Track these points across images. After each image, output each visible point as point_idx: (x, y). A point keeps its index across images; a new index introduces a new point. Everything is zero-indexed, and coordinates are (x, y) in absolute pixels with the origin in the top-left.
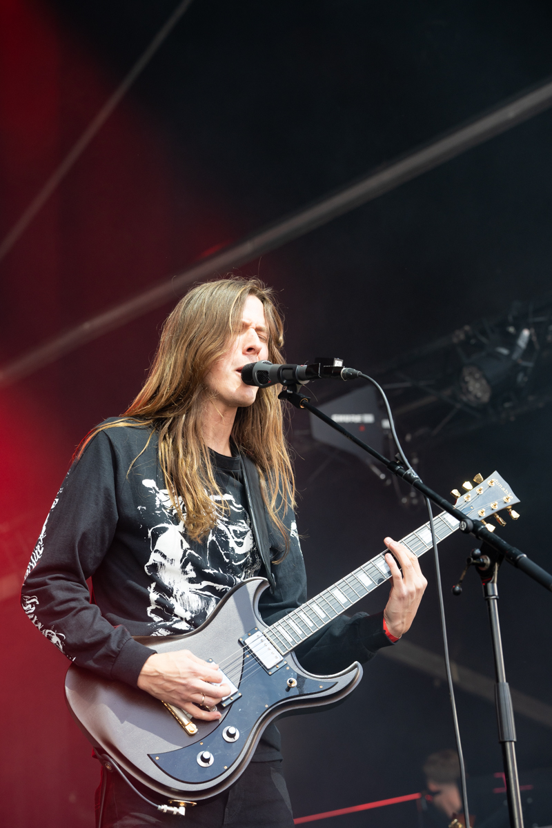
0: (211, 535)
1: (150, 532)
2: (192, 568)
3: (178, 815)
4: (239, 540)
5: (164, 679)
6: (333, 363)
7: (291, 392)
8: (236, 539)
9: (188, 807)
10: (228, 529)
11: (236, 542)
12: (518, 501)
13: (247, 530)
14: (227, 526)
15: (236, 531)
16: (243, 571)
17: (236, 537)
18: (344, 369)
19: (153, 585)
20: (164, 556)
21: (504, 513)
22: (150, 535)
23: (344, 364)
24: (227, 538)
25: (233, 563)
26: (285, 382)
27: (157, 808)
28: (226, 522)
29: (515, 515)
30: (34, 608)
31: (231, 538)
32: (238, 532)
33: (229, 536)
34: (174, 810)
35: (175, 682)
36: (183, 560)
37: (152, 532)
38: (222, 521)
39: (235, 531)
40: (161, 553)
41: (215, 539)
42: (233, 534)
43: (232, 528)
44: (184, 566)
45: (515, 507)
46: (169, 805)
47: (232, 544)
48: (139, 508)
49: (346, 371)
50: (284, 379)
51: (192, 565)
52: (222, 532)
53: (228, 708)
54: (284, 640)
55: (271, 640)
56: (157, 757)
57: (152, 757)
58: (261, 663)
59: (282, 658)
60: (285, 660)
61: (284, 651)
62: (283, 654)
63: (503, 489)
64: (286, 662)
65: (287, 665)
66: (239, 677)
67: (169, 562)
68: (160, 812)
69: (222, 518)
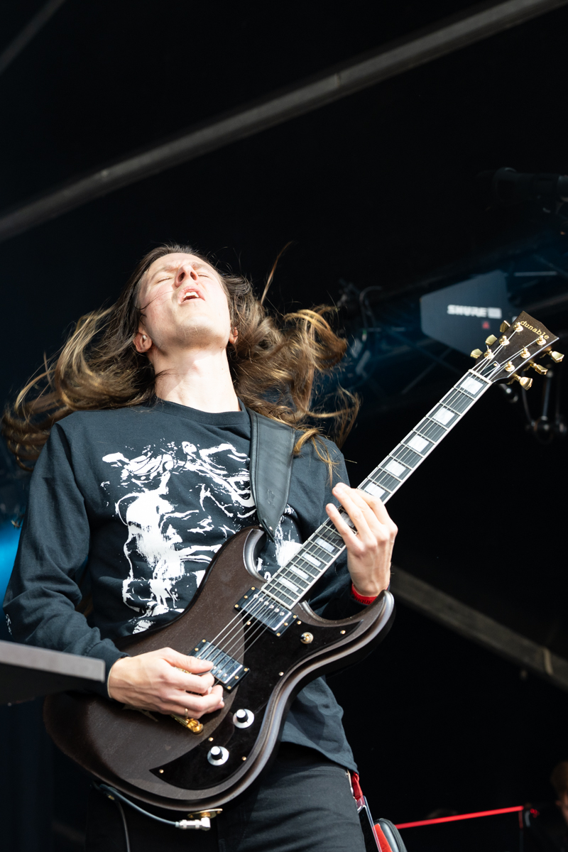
0: (203, 490)
2: (175, 531)
3: (201, 831)
4: (244, 492)
8: (240, 492)
10: (228, 483)
11: (240, 495)
12: (555, 338)
14: (225, 480)
15: (239, 482)
17: (240, 489)
20: (138, 526)
22: (117, 509)
24: (227, 492)
25: (239, 516)
27: (174, 826)
28: (224, 476)
29: (557, 356)
31: (233, 492)
32: (242, 483)
33: (231, 490)
34: (196, 824)
36: (162, 524)
37: (120, 505)
38: (219, 475)
39: (237, 483)
40: (134, 524)
41: (208, 494)
42: (235, 487)
43: (232, 480)
44: (164, 530)
47: (235, 497)
53: (236, 690)
54: (288, 591)
55: (272, 595)
56: (162, 771)
57: (155, 771)
58: (265, 626)
59: (290, 613)
60: (293, 614)
61: (290, 605)
62: (290, 607)
63: (535, 330)
64: (295, 617)
65: (297, 620)
66: (241, 649)
67: (146, 530)
68: (180, 830)
69: (218, 472)
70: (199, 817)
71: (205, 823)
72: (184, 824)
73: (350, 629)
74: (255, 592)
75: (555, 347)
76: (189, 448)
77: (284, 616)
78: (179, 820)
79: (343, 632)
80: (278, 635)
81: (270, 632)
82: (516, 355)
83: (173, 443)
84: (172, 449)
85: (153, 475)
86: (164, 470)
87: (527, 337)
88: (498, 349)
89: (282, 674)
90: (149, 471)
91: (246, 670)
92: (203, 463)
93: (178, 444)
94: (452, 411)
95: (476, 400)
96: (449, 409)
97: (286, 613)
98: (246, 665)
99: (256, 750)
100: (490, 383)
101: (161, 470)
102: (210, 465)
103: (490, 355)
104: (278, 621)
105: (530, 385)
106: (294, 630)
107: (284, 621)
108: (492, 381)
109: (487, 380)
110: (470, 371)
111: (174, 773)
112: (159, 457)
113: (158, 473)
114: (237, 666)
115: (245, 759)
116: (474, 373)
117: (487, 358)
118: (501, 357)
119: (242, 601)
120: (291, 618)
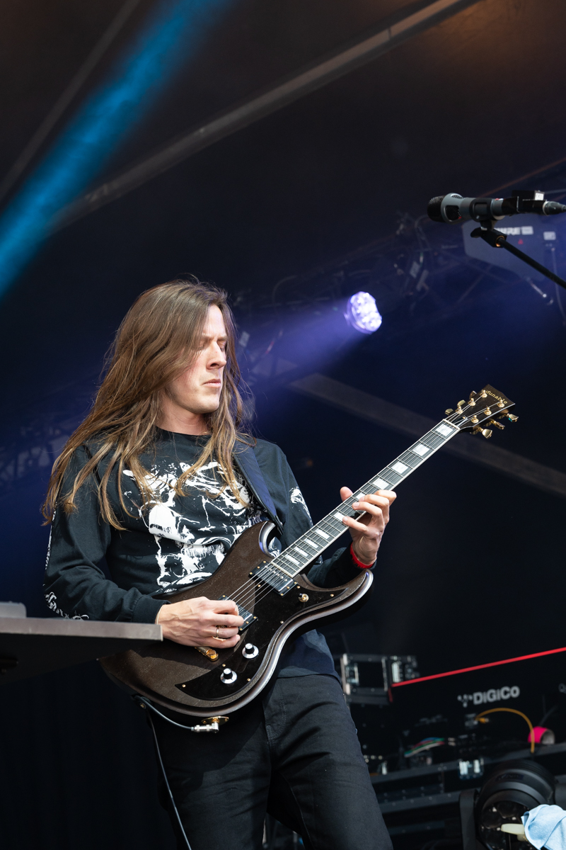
0: (204, 499)
2: (188, 530)
3: (212, 731)
4: (234, 498)
6: (533, 196)
7: (486, 229)
8: (231, 498)
9: (220, 721)
11: (232, 500)
13: (239, 487)
14: (219, 489)
16: (247, 519)
17: (231, 495)
18: (546, 202)
19: (159, 551)
20: (160, 528)
22: (140, 514)
23: (546, 197)
25: (235, 515)
26: (478, 217)
27: (190, 730)
28: (217, 485)
31: (226, 498)
33: (224, 496)
34: (208, 728)
35: (190, 620)
36: (178, 525)
38: (213, 485)
40: (156, 526)
41: (207, 501)
42: (227, 494)
44: (180, 531)
46: (202, 724)
47: (228, 502)
48: (124, 494)
49: (549, 205)
50: (477, 214)
51: (187, 527)
52: (215, 494)
53: (246, 632)
54: (292, 563)
55: (278, 567)
56: (184, 686)
57: (179, 686)
58: (271, 587)
59: (292, 580)
60: (294, 581)
61: (292, 574)
62: (292, 576)
63: (497, 397)
64: (296, 583)
65: (297, 585)
66: (252, 602)
67: (167, 531)
69: (212, 483)
70: (210, 722)
71: (215, 726)
72: (198, 728)
73: (337, 594)
74: (266, 564)
75: (511, 410)
76: (185, 468)
77: (287, 582)
78: (194, 726)
79: (332, 595)
80: (282, 595)
81: (275, 592)
82: (481, 411)
83: (173, 464)
84: (173, 470)
85: (162, 491)
86: (170, 487)
87: (490, 401)
88: (467, 407)
89: (282, 622)
90: (158, 488)
91: (255, 618)
92: (199, 478)
93: (177, 465)
94: (428, 447)
95: (447, 440)
96: (425, 445)
97: (289, 580)
98: (254, 615)
99: (258, 675)
100: (459, 429)
101: (167, 486)
102: (205, 478)
103: (460, 411)
104: (282, 585)
105: (490, 435)
106: (294, 592)
107: (287, 585)
108: (460, 428)
109: (457, 427)
110: (445, 420)
111: (194, 688)
112: (165, 476)
113: (166, 489)
114: (248, 615)
115: (249, 680)
116: (447, 421)
117: (458, 413)
118: (469, 412)
119: (255, 570)
120: (292, 584)
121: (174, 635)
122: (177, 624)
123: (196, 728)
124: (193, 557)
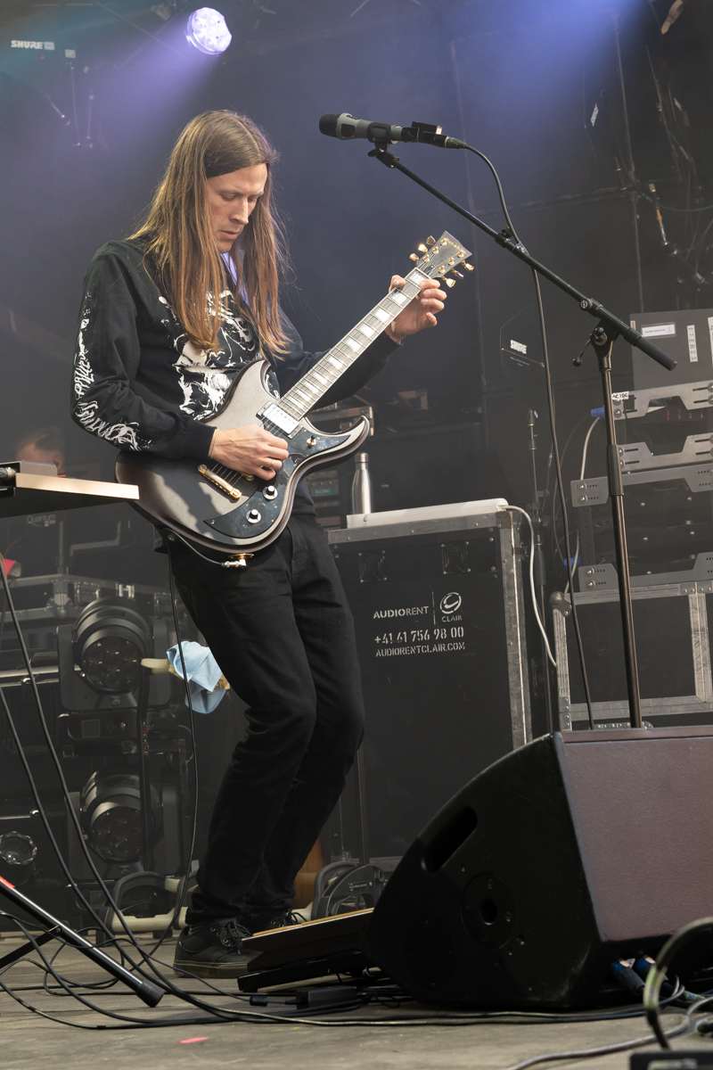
1: (175, 341)
3: (240, 567)
5: (237, 447)
8: (243, 329)
9: (247, 558)
10: (235, 323)
11: (244, 331)
12: (470, 254)
14: (234, 320)
17: (242, 327)
19: (182, 378)
20: (191, 360)
21: (460, 267)
22: (175, 344)
24: (236, 330)
25: (249, 349)
27: (222, 565)
28: (232, 317)
29: (469, 267)
30: (93, 413)
31: (240, 330)
32: (244, 323)
33: (238, 328)
34: (236, 563)
37: (177, 342)
38: (229, 315)
40: (187, 358)
42: (240, 326)
43: (238, 320)
45: (468, 260)
46: (231, 561)
47: (241, 334)
48: (163, 321)
49: (451, 141)
52: (232, 325)
56: (213, 522)
57: (209, 522)
59: (298, 423)
62: (299, 419)
63: (455, 246)
65: (304, 428)
68: (225, 567)
69: (228, 313)
70: (237, 559)
71: (243, 562)
72: (228, 564)
78: (224, 562)
82: (445, 262)
87: (451, 250)
88: (433, 256)
99: (281, 515)
116: (419, 270)
117: (426, 261)
121: (228, 459)
122: (235, 449)
123: (226, 564)
124: (218, 390)
